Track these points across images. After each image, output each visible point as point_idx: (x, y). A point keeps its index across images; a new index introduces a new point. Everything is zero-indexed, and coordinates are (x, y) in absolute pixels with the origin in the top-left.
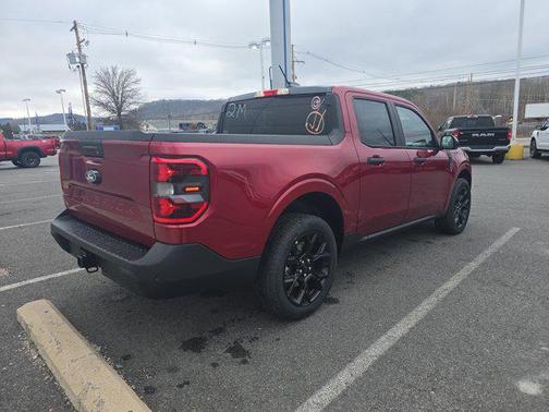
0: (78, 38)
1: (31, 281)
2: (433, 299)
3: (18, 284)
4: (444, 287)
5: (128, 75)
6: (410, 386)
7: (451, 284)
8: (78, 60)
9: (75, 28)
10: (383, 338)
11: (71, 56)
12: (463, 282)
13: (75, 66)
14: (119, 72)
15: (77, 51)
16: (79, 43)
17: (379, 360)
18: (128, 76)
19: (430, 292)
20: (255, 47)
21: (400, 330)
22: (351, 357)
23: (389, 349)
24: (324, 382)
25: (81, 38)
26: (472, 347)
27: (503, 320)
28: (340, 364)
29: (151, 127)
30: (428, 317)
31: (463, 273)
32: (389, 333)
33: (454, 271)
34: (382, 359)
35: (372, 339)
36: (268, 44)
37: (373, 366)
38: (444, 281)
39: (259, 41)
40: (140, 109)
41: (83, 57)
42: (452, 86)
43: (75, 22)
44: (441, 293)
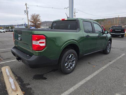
0: (27, 7)
1: (7, 62)
2: (99, 71)
3: (4, 62)
4: (102, 68)
6: (87, 93)
7: (104, 67)
8: (26, 12)
9: (26, 5)
10: (84, 80)
11: (25, 11)
14: (36, 15)
15: (26, 10)
16: (27, 8)
17: (81, 85)
18: (38, 16)
19: (99, 69)
20: (65, 9)
21: (88, 78)
22: (75, 84)
23: (85, 83)
24: (67, 90)
26: (106, 84)
27: (116, 77)
28: (72, 86)
29: (43, 27)
30: (96, 75)
31: (108, 65)
32: (86, 79)
33: (106, 64)
34: (82, 85)
35: (81, 80)
36: (69, 8)
37: (80, 87)
38: (102, 67)
39: (67, 7)
40: (41, 23)
41: (28, 11)
42: (114, 18)
43: (26, 3)
44: (101, 69)
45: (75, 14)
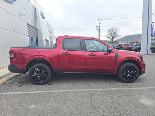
5: (116, 29)
8: (98, 27)
9: (99, 20)
13: (98, 29)
16: (99, 23)
29: (122, 43)
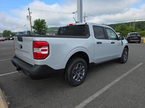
2: (110, 85)
4: (115, 81)
7: (117, 80)
8: (29, 17)
9: (29, 9)
12: (121, 80)
13: (28, 19)
15: (29, 15)
16: (30, 13)
19: (110, 82)
21: (97, 95)
25: (30, 12)
30: (107, 91)
31: (122, 77)
32: (93, 96)
33: (119, 76)
43: (29, 8)
44: (113, 83)
45: (85, 18)
